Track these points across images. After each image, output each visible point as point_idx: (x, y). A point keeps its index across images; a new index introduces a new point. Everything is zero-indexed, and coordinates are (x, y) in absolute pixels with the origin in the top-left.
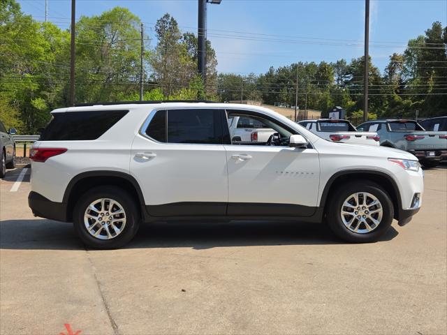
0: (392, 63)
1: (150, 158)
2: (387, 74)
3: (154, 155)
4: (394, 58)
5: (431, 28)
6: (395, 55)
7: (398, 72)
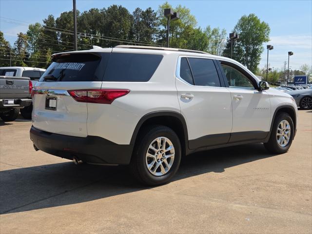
0: (19, 40)
1: (190, 98)
2: (16, 47)
3: (192, 95)
4: (20, 36)
5: (47, 19)
6: (21, 33)
7: (23, 46)
